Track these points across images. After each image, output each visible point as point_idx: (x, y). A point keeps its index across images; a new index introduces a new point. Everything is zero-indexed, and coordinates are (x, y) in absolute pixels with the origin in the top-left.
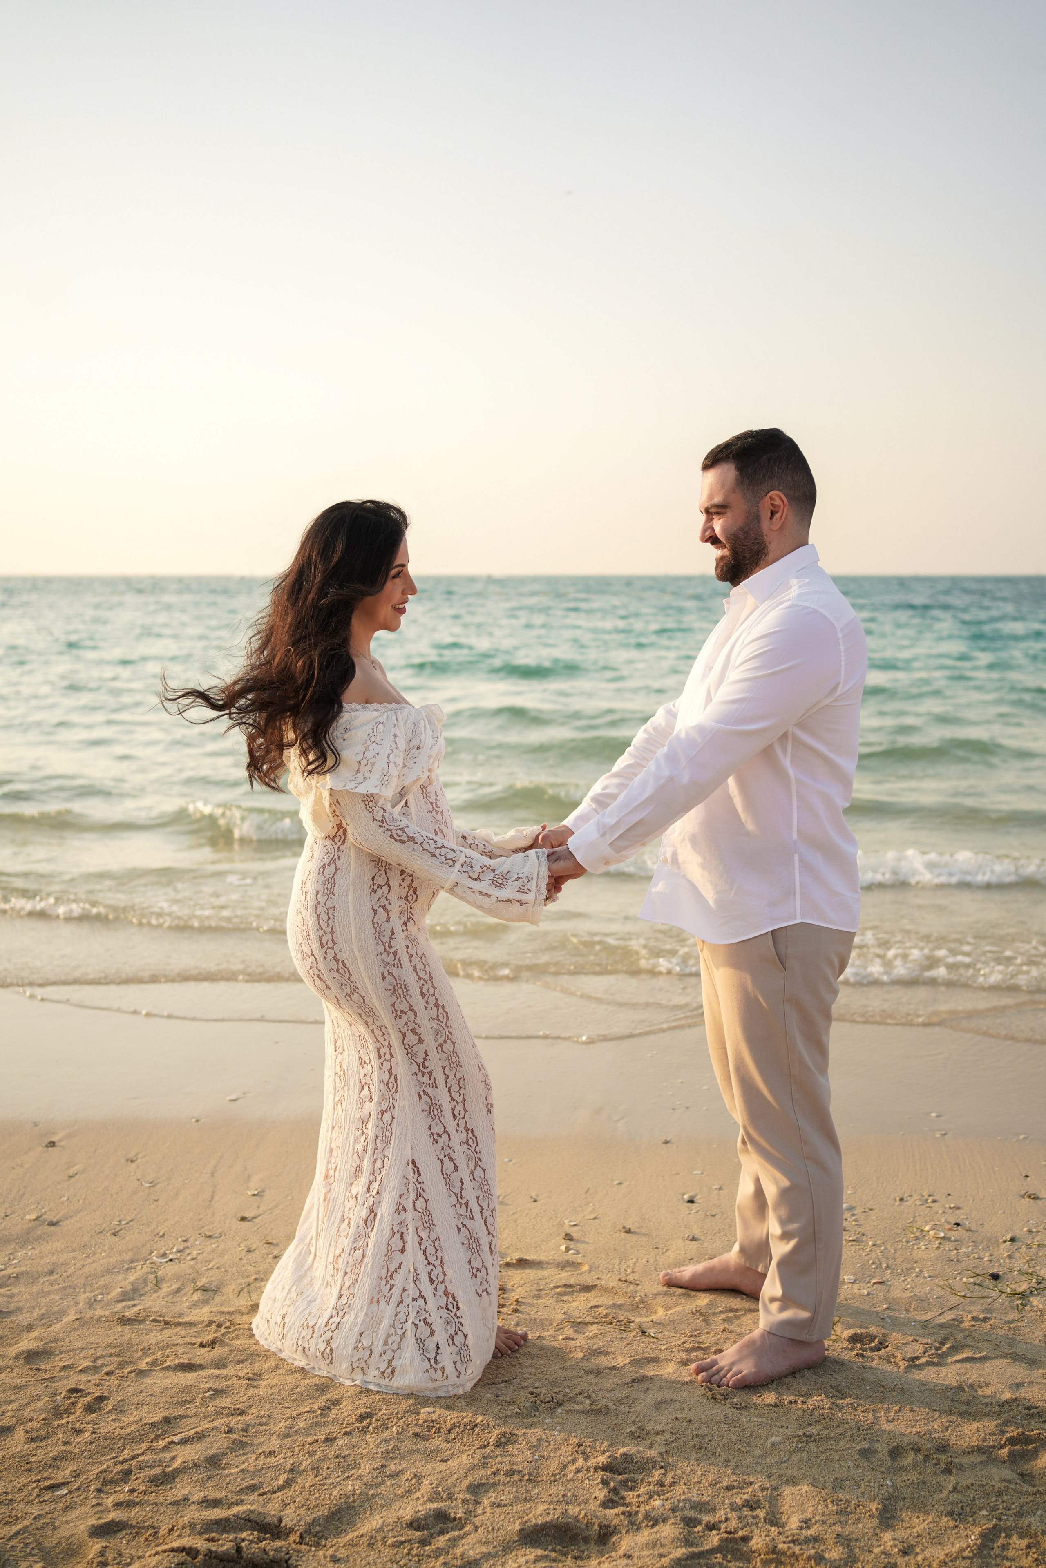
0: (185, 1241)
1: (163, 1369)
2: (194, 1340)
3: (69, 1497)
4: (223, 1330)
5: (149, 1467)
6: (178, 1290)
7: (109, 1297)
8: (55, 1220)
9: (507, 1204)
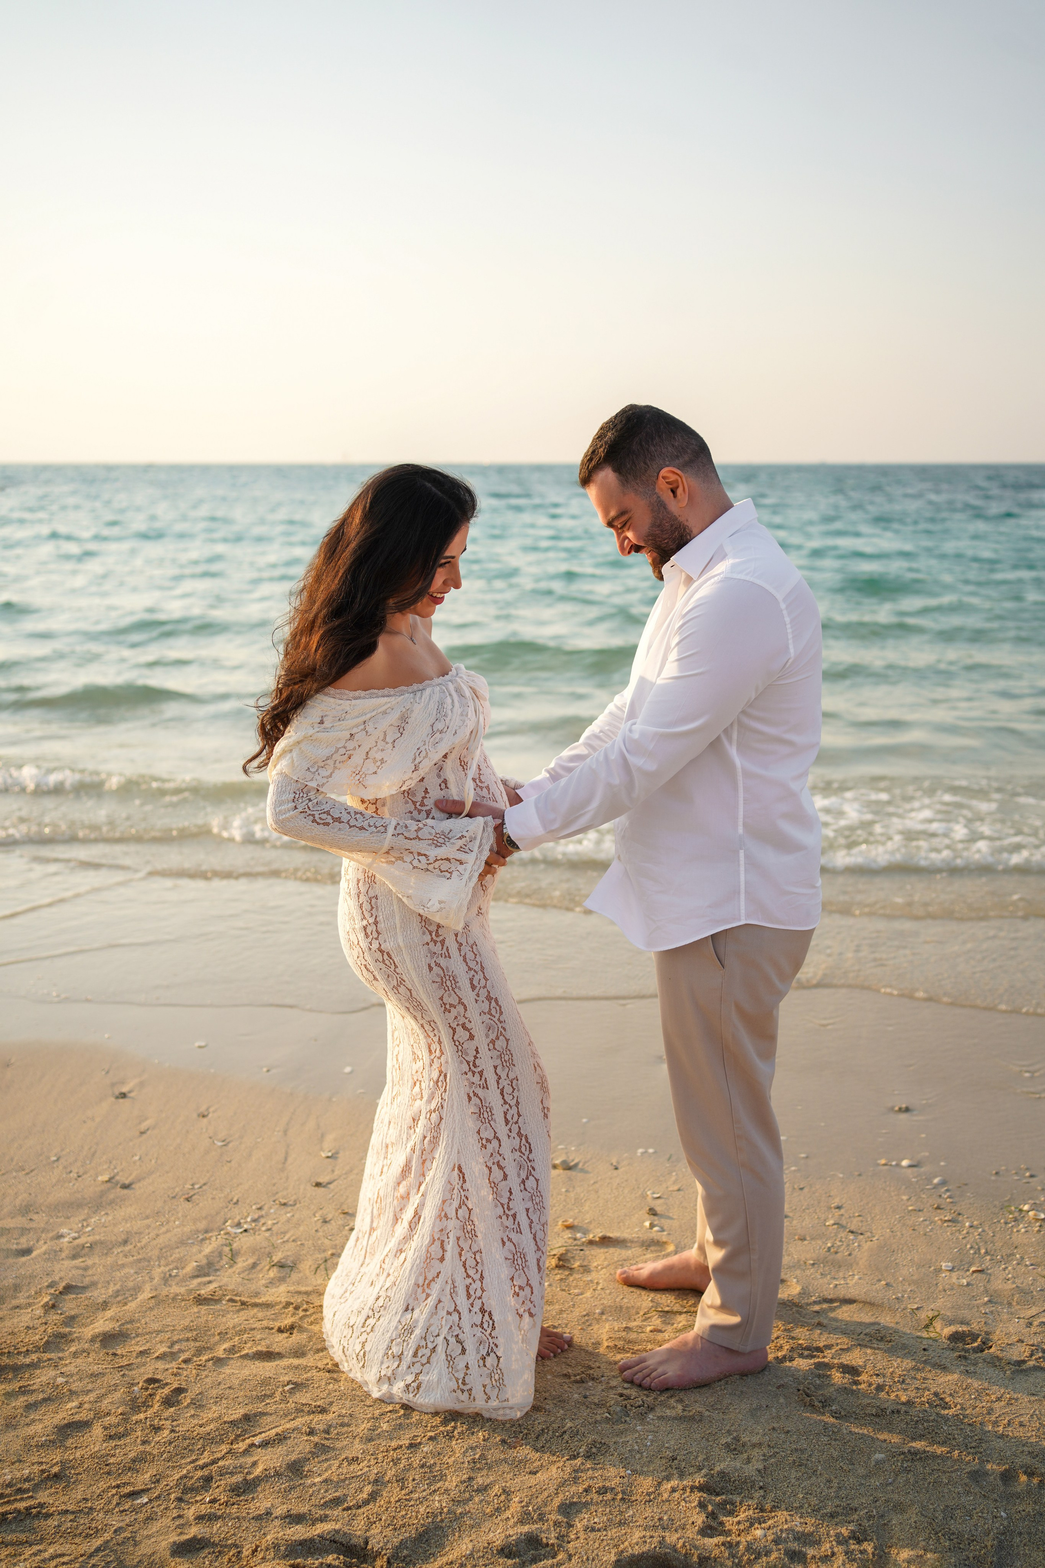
0: (260, 1209)
1: (241, 1357)
2: (271, 1324)
3: (149, 1506)
4: (301, 1313)
5: (230, 1473)
6: (254, 1266)
7: (184, 1271)
8: (127, 1182)
9: (587, 1172)
